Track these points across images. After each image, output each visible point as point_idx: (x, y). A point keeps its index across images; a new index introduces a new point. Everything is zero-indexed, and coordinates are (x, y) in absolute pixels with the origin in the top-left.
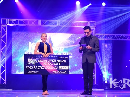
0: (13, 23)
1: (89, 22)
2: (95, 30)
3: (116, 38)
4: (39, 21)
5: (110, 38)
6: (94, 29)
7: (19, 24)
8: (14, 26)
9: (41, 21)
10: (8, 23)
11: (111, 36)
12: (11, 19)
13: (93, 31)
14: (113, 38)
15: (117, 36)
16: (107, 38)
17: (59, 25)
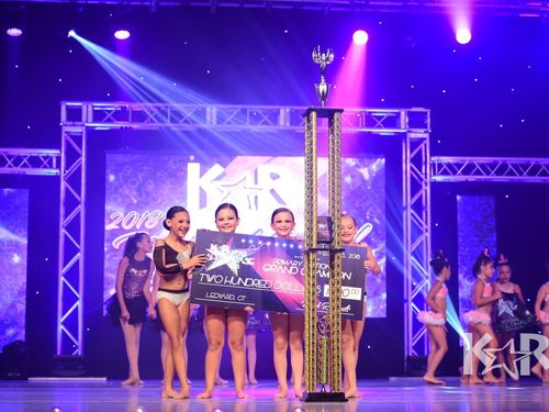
0: (109, 121)
1: (403, 113)
2: (428, 142)
3: (511, 173)
4: (208, 110)
5: (488, 173)
6: (425, 139)
7: (133, 121)
8: (112, 131)
9: (214, 110)
10: (90, 119)
11: (493, 165)
12: (99, 105)
13: (423, 146)
14: (499, 173)
15: (514, 165)
16: (475, 174)
17: (288, 124)
